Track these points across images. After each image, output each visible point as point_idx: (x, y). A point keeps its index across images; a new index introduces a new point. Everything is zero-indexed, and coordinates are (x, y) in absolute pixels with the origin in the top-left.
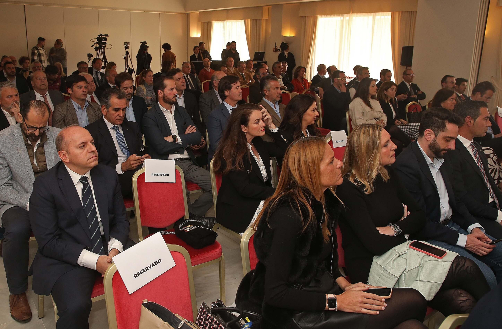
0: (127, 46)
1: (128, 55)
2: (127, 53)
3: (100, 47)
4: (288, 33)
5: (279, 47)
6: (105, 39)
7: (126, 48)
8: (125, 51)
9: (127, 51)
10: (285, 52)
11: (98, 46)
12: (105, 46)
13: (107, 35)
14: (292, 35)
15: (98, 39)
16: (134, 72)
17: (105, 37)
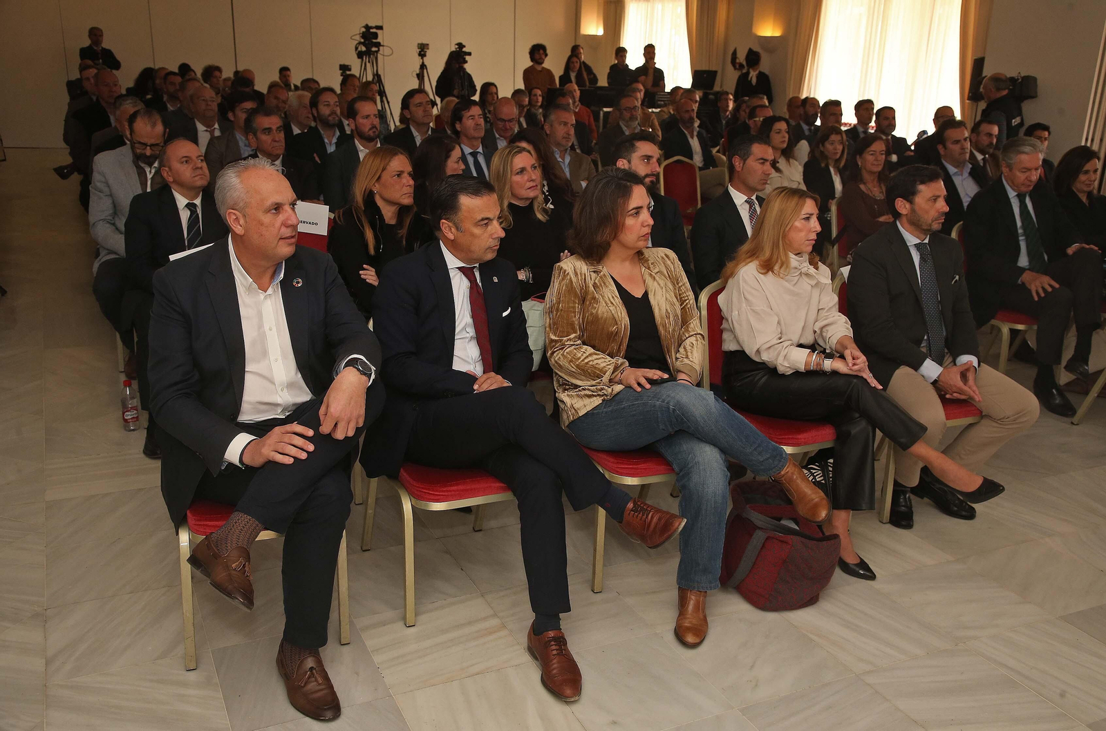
0: (423, 50)
1: (425, 71)
2: (423, 66)
3: (368, 53)
4: (769, 29)
5: (741, 58)
6: (376, 36)
7: (422, 54)
8: (418, 61)
9: (423, 63)
10: (751, 71)
11: (364, 49)
12: (379, 50)
13: (380, 28)
14: (777, 33)
15: (364, 35)
16: (437, 105)
17: (374, 30)
